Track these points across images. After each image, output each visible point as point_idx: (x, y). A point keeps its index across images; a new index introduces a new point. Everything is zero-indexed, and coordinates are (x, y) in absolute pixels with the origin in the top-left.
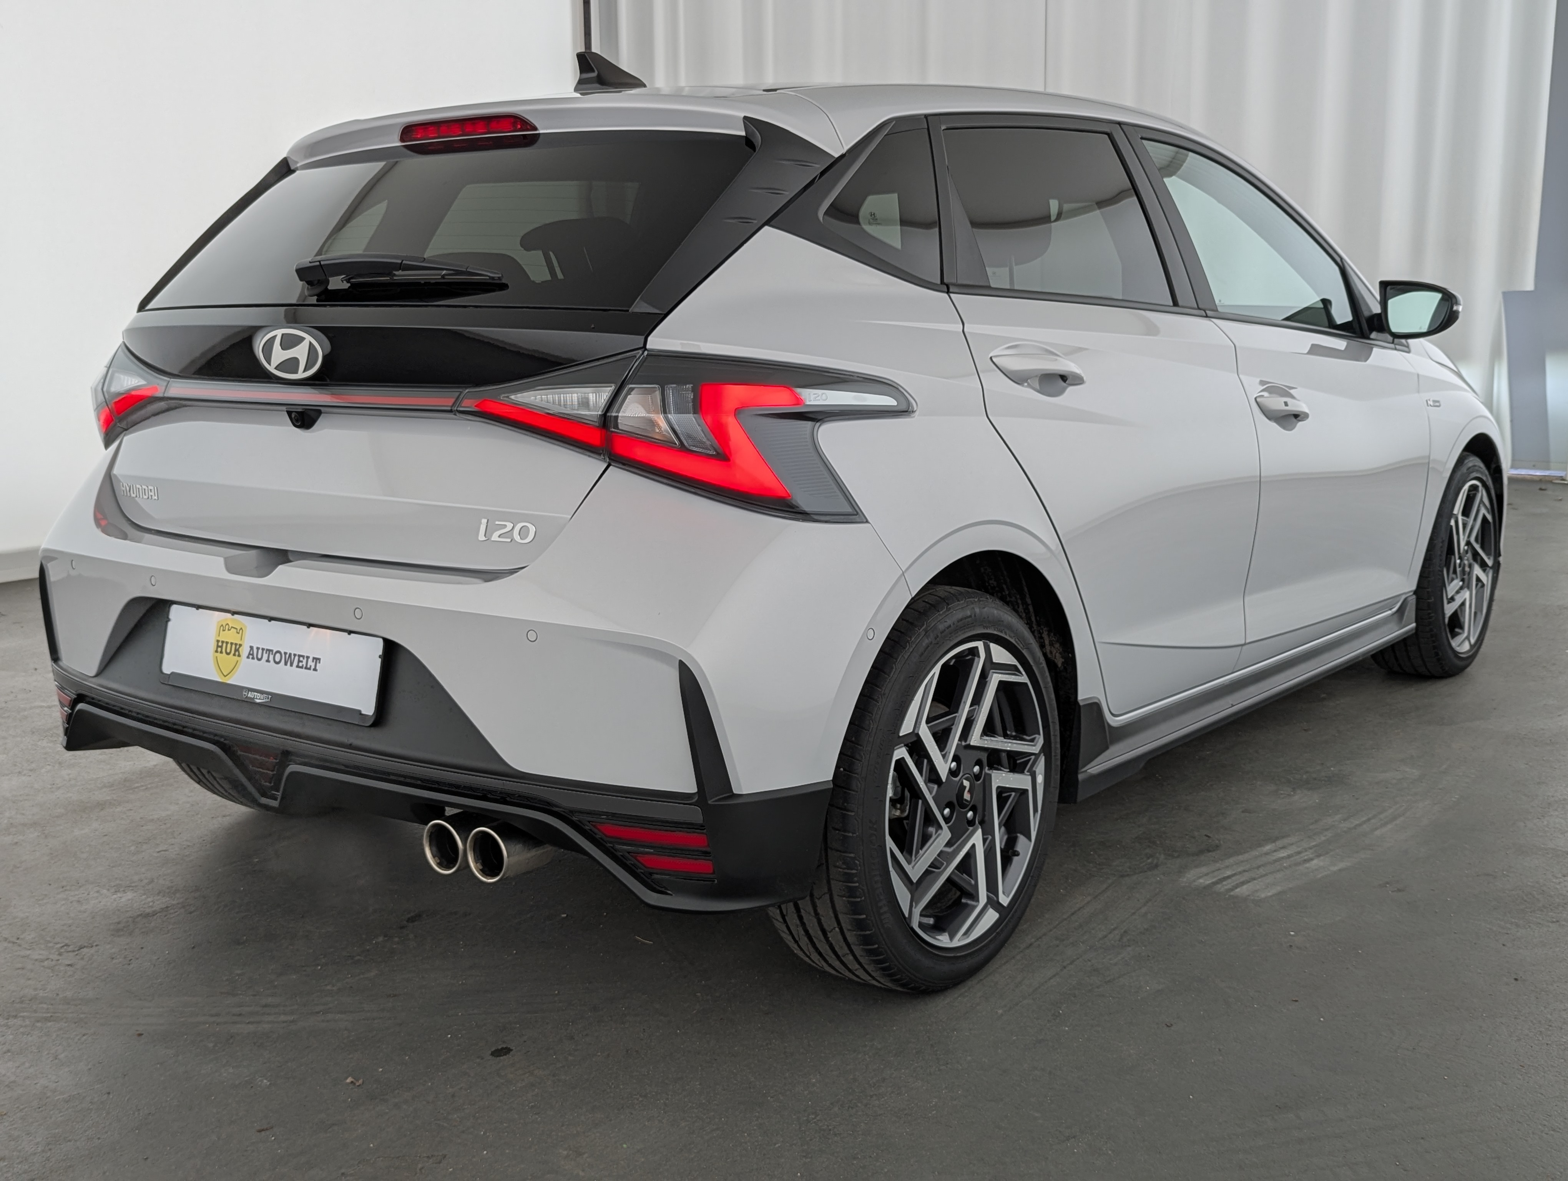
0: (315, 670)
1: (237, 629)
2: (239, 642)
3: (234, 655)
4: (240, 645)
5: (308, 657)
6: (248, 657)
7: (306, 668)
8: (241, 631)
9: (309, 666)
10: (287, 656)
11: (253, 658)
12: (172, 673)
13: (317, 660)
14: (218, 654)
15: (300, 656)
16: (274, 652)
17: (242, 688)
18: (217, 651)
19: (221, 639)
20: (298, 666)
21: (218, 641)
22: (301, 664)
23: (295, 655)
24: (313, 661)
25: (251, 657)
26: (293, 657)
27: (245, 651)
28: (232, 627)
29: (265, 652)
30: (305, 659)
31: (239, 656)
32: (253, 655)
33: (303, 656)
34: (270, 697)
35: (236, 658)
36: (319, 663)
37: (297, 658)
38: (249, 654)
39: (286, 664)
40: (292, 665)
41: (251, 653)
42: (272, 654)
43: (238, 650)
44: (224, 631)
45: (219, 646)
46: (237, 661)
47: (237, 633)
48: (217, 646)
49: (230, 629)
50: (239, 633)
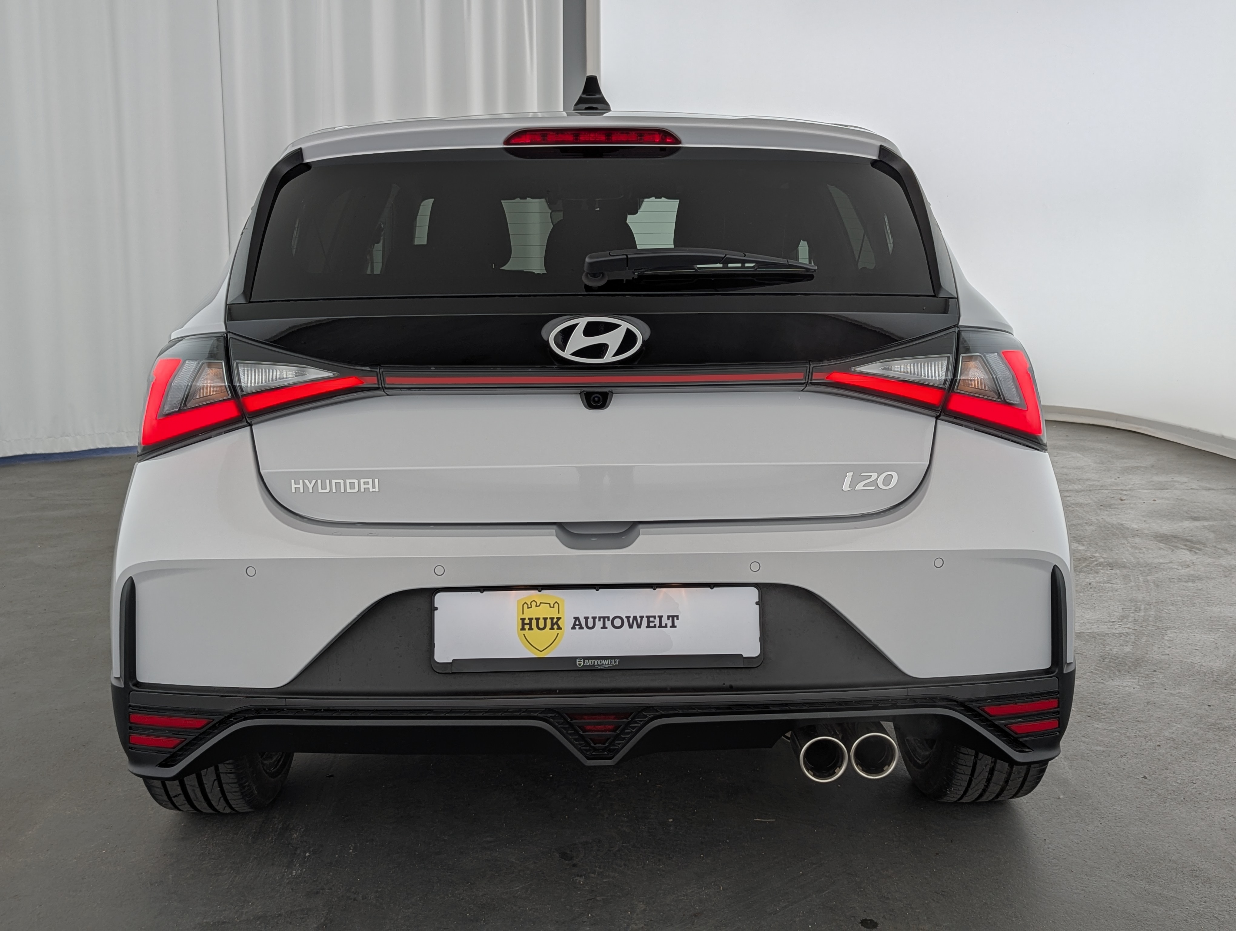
0: (673, 626)
1: (550, 604)
2: (556, 616)
3: (552, 628)
4: (559, 619)
5: (660, 617)
6: (573, 628)
7: (660, 626)
8: (556, 605)
9: (663, 625)
10: (631, 620)
11: (581, 628)
12: (454, 660)
13: (673, 618)
14: (527, 632)
15: (648, 617)
16: (611, 619)
17: (574, 659)
18: (523, 629)
19: (526, 616)
20: (648, 627)
21: (523, 620)
22: (652, 624)
23: (642, 617)
24: (668, 619)
25: (577, 627)
26: (639, 619)
27: (567, 622)
28: (541, 603)
29: (597, 620)
30: (658, 619)
31: (559, 628)
32: (580, 624)
33: (654, 617)
34: (617, 661)
35: (556, 631)
36: (678, 619)
37: (645, 620)
38: (575, 624)
39: (631, 626)
40: (639, 626)
41: (577, 624)
42: (609, 620)
43: (557, 623)
44: (528, 608)
45: (526, 624)
46: (558, 634)
47: (550, 607)
48: (523, 624)
49: (538, 605)
50: (553, 607)
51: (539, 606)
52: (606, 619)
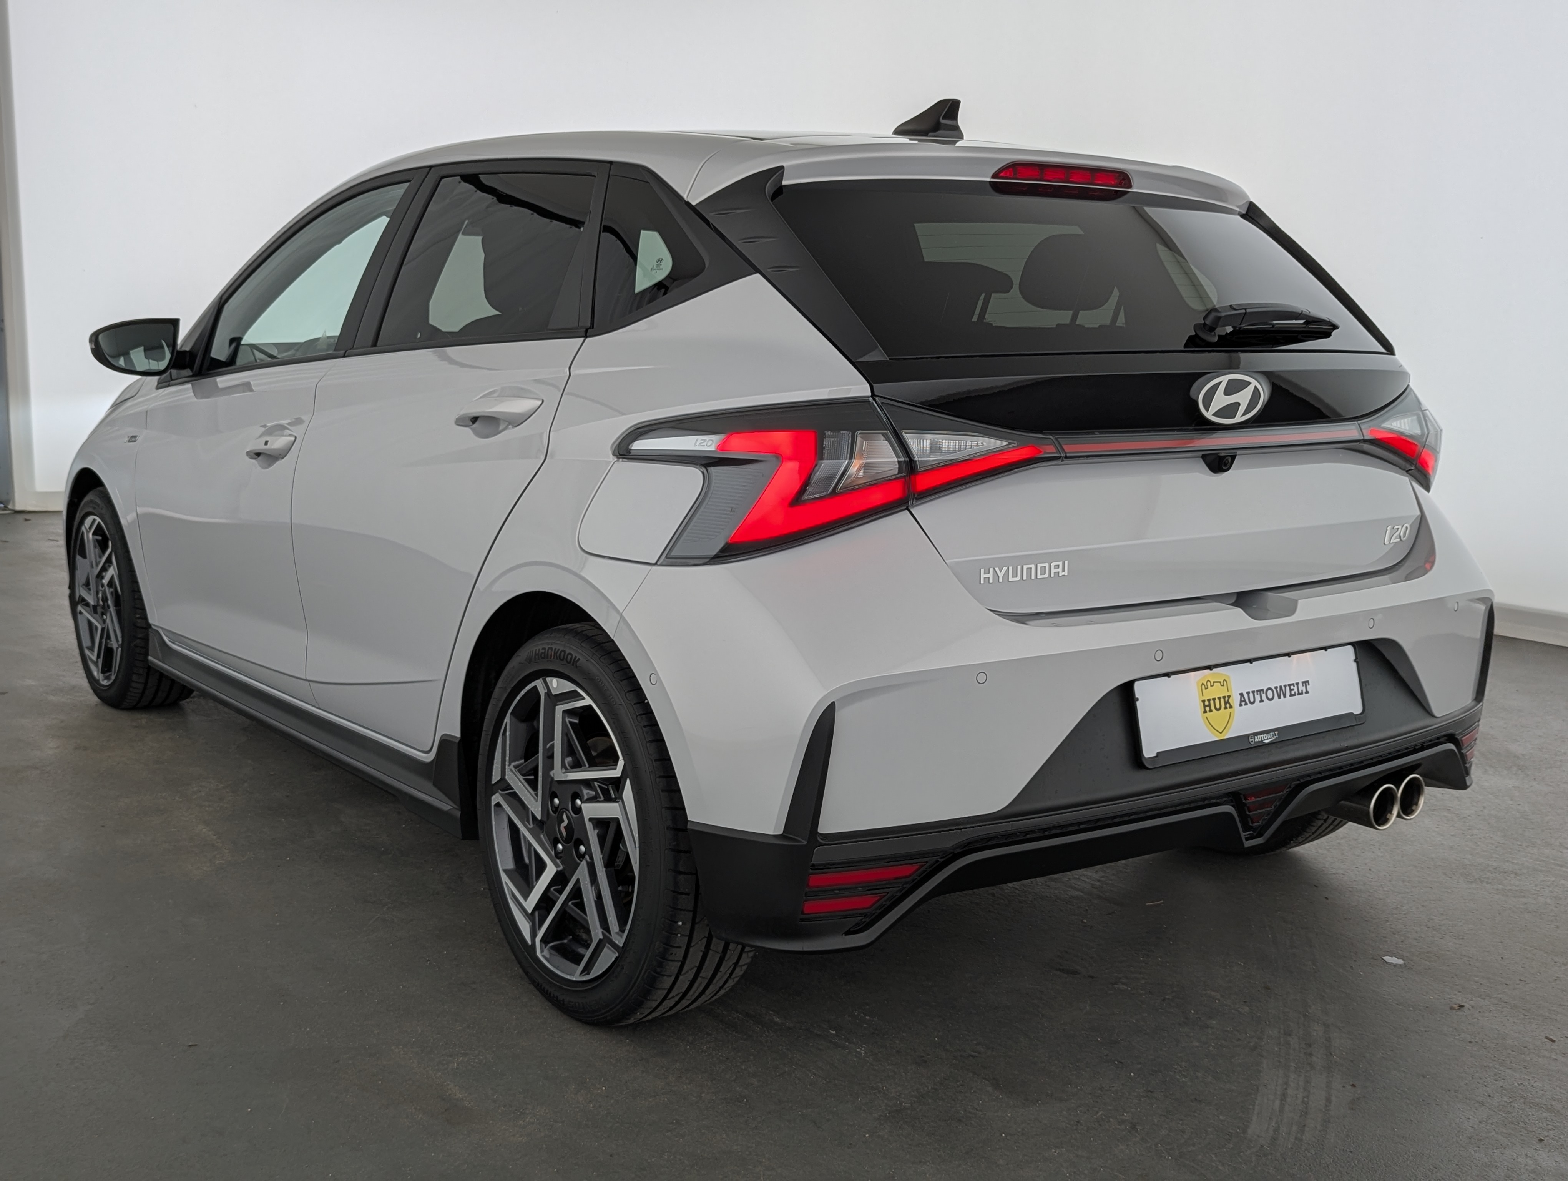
0: (1307, 692)
1: (1220, 682)
2: (1226, 694)
3: (1226, 708)
4: (1229, 697)
5: (1297, 684)
6: (1241, 705)
7: (1299, 694)
8: (1225, 682)
9: (1300, 692)
10: (1278, 689)
11: (1246, 704)
12: (1158, 753)
13: (1306, 683)
14: (1208, 714)
15: (1290, 685)
16: (1265, 691)
17: (1247, 736)
18: (1205, 712)
19: (1206, 698)
20: (1291, 695)
21: (1204, 701)
22: (1293, 693)
23: (1285, 686)
24: (1303, 686)
25: (1243, 703)
26: (1283, 688)
27: (1235, 700)
28: (1214, 682)
29: (1256, 694)
30: (1296, 686)
31: (1231, 707)
32: (1245, 701)
33: (1293, 684)
35: (1229, 710)
36: (1309, 685)
37: (1288, 688)
38: (1241, 701)
39: (1279, 697)
40: (1285, 696)
41: (1243, 702)
42: (1263, 693)
43: (1228, 702)
44: (1206, 689)
45: (1207, 706)
46: (1231, 713)
47: (1222, 685)
48: (1205, 706)
49: (1212, 684)
50: (1223, 685)
51: (1213, 685)
52: (1262, 692)
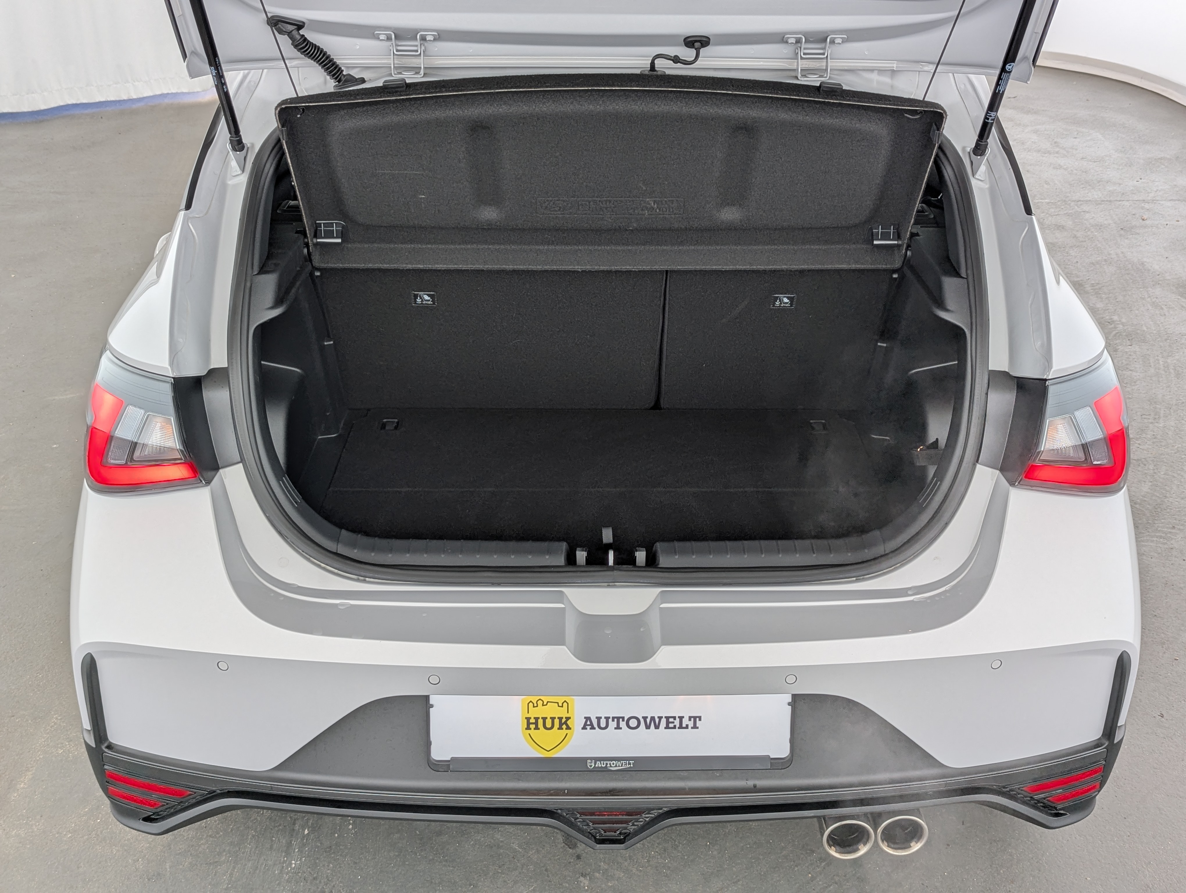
0: (695, 727)
1: (557, 703)
2: (564, 715)
3: (560, 728)
4: (568, 719)
5: (681, 718)
6: (584, 728)
7: (681, 727)
8: (565, 704)
9: (684, 725)
10: (648, 720)
11: (593, 728)
12: (451, 758)
13: (695, 719)
14: (532, 732)
15: (667, 718)
16: (626, 720)
17: (585, 759)
18: (528, 728)
19: (532, 715)
20: (667, 727)
21: (528, 719)
22: (671, 725)
23: (660, 718)
24: (690, 720)
25: (588, 727)
26: (657, 720)
27: (577, 722)
28: (548, 702)
29: (610, 720)
30: (678, 720)
31: (568, 728)
32: (591, 724)
33: (674, 718)
34: (633, 761)
35: (564, 731)
36: (700, 720)
37: (664, 721)
38: (585, 724)
39: (648, 727)
40: (657, 727)
41: (588, 723)
42: (623, 720)
43: (566, 723)
44: (534, 707)
45: (531, 724)
46: (567, 734)
47: (559, 706)
48: (529, 724)
49: (545, 703)
50: (562, 706)
51: (546, 705)
52: (621, 720)
